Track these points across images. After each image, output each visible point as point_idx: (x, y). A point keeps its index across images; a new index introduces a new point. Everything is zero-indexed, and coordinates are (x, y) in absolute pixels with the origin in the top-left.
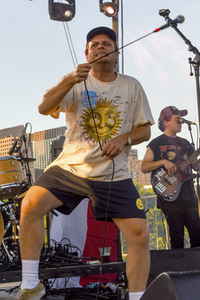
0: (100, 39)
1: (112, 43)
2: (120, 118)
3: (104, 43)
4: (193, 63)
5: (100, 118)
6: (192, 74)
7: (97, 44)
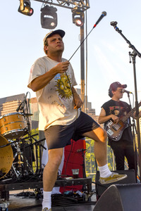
4: (132, 55)
6: (130, 62)
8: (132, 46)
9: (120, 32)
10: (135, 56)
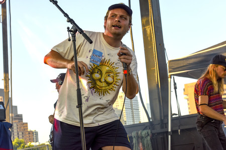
0: (119, 12)
1: (128, 17)
2: (118, 78)
3: (121, 17)
4: (71, 31)
5: (101, 74)
7: (116, 15)
8: (71, 21)
9: (55, 3)
10: (75, 32)
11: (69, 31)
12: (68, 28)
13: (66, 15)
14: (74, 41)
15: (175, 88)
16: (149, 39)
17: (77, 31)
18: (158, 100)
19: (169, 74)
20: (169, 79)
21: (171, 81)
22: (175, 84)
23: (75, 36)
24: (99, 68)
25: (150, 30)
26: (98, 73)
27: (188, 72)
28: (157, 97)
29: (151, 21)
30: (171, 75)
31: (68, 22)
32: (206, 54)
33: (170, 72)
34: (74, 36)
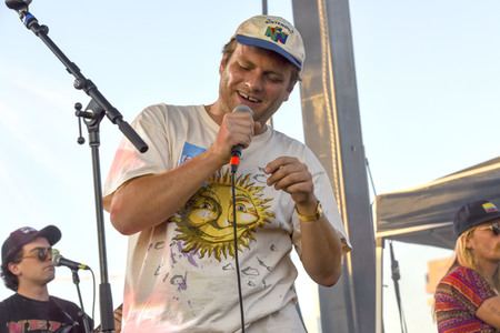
4: (85, 115)
5: (218, 209)
6: (81, 141)
8: (86, 85)
9: (42, 31)
10: (98, 117)
11: (81, 114)
12: (78, 107)
13: (73, 68)
14: (95, 143)
15: (396, 277)
16: (321, 131)
17: (103, 114)
18: (344, 311)
19: (378, 235)
20: (378, 250)
21: (383, 256)
22: (395, 265)
23: (97, 131)
24: (207, 194)
25: (325, 107)
26: (205, 207)
27: (432, 230)
28: (342, 302)
29: (328, 79)
30: (384, 238)
31: (79, 88)
32: (486, 178)
33: (381, 229)
34: (94, 130)
